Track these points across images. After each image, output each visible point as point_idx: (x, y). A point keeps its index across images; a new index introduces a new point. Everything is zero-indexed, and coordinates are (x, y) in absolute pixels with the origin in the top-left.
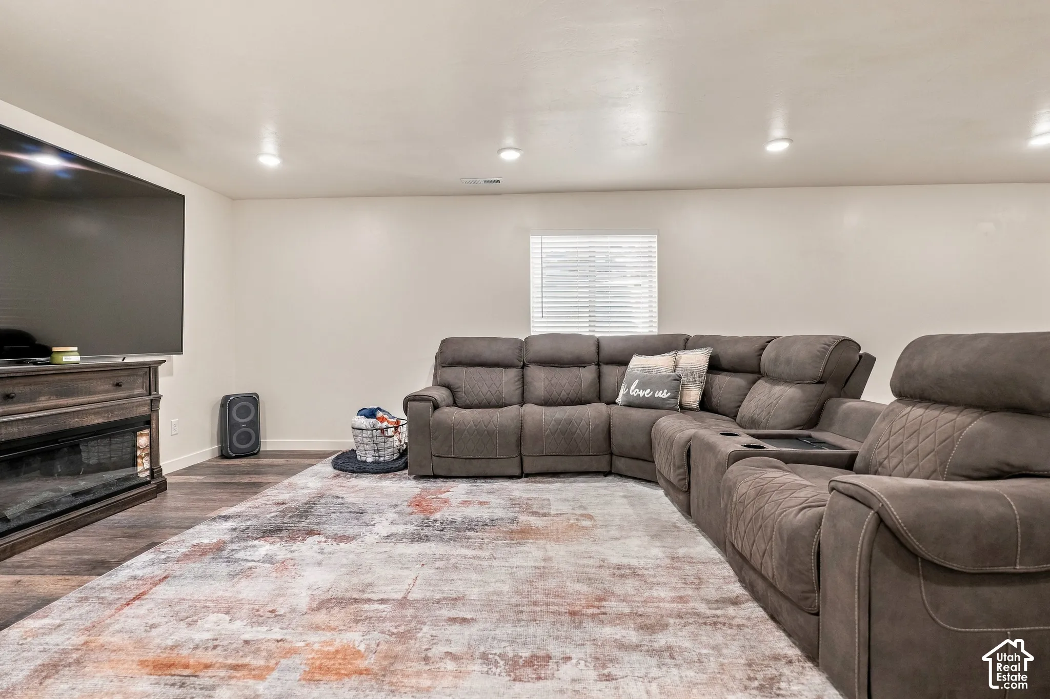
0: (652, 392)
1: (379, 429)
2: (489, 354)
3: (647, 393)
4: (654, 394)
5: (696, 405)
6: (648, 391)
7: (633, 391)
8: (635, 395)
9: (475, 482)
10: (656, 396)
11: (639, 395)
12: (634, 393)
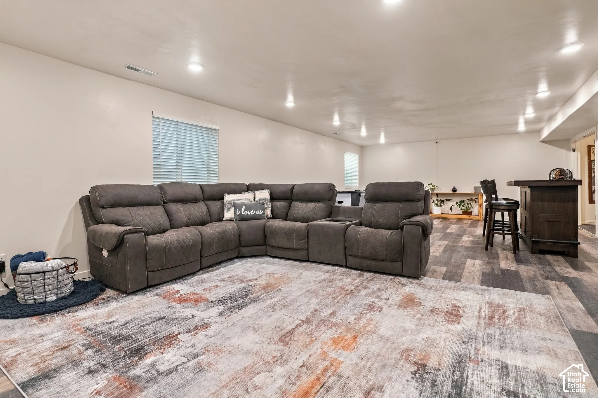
0: (254, 212)
1: (64, 267)
2: (142, 196)
3: (252, 213)
4: (256, 212)
5: (270, 216)
6: (252, 211)
7: (243, 213)
8: (246, 214)
9: (183, 280)
10: (257, 213)
11: (248, 214)
12: (244, 213)
